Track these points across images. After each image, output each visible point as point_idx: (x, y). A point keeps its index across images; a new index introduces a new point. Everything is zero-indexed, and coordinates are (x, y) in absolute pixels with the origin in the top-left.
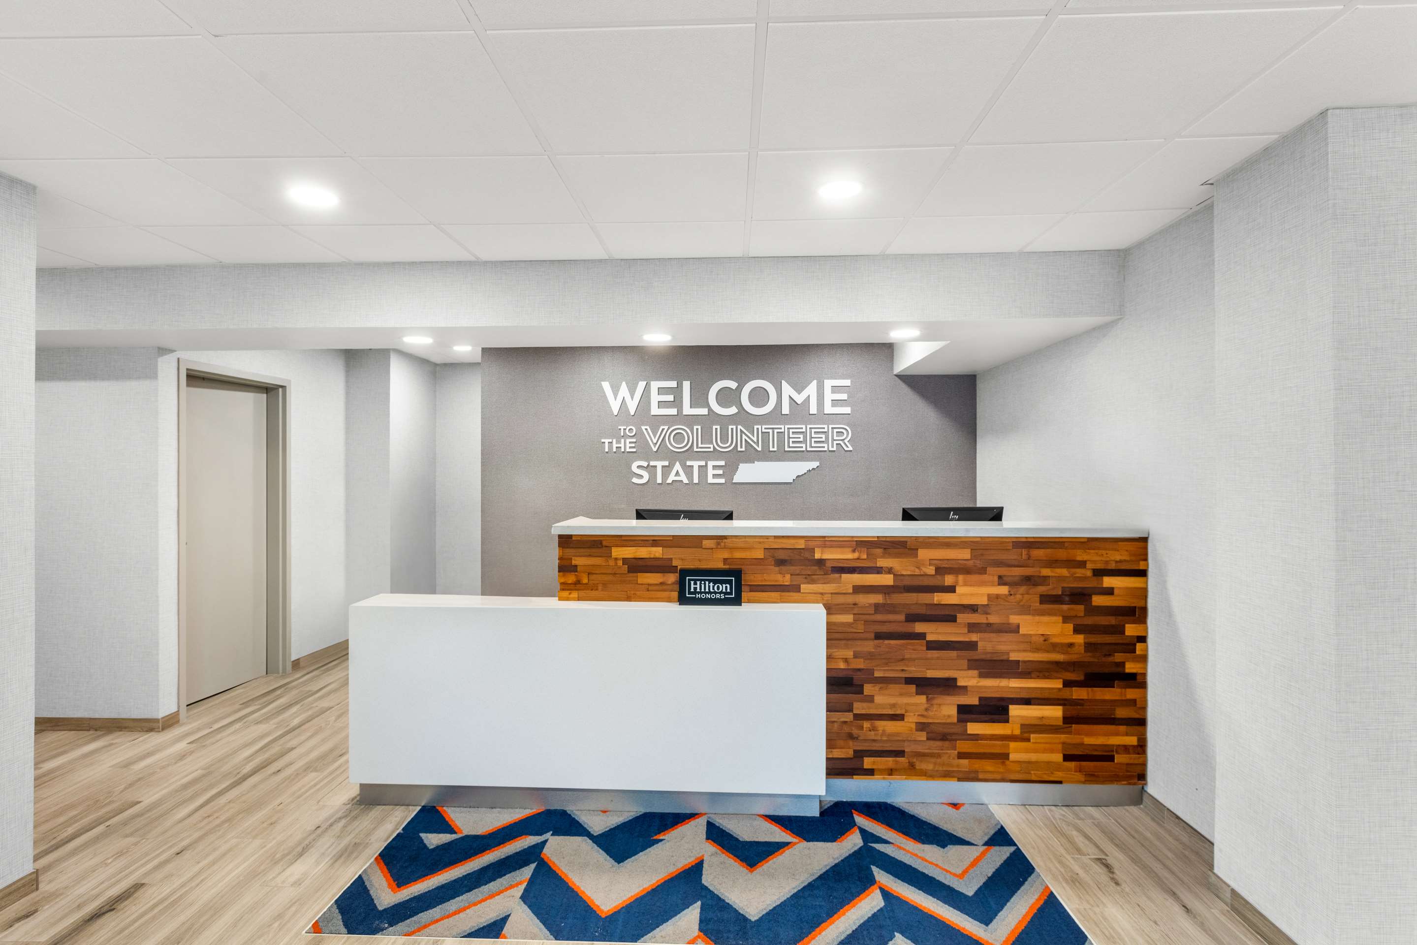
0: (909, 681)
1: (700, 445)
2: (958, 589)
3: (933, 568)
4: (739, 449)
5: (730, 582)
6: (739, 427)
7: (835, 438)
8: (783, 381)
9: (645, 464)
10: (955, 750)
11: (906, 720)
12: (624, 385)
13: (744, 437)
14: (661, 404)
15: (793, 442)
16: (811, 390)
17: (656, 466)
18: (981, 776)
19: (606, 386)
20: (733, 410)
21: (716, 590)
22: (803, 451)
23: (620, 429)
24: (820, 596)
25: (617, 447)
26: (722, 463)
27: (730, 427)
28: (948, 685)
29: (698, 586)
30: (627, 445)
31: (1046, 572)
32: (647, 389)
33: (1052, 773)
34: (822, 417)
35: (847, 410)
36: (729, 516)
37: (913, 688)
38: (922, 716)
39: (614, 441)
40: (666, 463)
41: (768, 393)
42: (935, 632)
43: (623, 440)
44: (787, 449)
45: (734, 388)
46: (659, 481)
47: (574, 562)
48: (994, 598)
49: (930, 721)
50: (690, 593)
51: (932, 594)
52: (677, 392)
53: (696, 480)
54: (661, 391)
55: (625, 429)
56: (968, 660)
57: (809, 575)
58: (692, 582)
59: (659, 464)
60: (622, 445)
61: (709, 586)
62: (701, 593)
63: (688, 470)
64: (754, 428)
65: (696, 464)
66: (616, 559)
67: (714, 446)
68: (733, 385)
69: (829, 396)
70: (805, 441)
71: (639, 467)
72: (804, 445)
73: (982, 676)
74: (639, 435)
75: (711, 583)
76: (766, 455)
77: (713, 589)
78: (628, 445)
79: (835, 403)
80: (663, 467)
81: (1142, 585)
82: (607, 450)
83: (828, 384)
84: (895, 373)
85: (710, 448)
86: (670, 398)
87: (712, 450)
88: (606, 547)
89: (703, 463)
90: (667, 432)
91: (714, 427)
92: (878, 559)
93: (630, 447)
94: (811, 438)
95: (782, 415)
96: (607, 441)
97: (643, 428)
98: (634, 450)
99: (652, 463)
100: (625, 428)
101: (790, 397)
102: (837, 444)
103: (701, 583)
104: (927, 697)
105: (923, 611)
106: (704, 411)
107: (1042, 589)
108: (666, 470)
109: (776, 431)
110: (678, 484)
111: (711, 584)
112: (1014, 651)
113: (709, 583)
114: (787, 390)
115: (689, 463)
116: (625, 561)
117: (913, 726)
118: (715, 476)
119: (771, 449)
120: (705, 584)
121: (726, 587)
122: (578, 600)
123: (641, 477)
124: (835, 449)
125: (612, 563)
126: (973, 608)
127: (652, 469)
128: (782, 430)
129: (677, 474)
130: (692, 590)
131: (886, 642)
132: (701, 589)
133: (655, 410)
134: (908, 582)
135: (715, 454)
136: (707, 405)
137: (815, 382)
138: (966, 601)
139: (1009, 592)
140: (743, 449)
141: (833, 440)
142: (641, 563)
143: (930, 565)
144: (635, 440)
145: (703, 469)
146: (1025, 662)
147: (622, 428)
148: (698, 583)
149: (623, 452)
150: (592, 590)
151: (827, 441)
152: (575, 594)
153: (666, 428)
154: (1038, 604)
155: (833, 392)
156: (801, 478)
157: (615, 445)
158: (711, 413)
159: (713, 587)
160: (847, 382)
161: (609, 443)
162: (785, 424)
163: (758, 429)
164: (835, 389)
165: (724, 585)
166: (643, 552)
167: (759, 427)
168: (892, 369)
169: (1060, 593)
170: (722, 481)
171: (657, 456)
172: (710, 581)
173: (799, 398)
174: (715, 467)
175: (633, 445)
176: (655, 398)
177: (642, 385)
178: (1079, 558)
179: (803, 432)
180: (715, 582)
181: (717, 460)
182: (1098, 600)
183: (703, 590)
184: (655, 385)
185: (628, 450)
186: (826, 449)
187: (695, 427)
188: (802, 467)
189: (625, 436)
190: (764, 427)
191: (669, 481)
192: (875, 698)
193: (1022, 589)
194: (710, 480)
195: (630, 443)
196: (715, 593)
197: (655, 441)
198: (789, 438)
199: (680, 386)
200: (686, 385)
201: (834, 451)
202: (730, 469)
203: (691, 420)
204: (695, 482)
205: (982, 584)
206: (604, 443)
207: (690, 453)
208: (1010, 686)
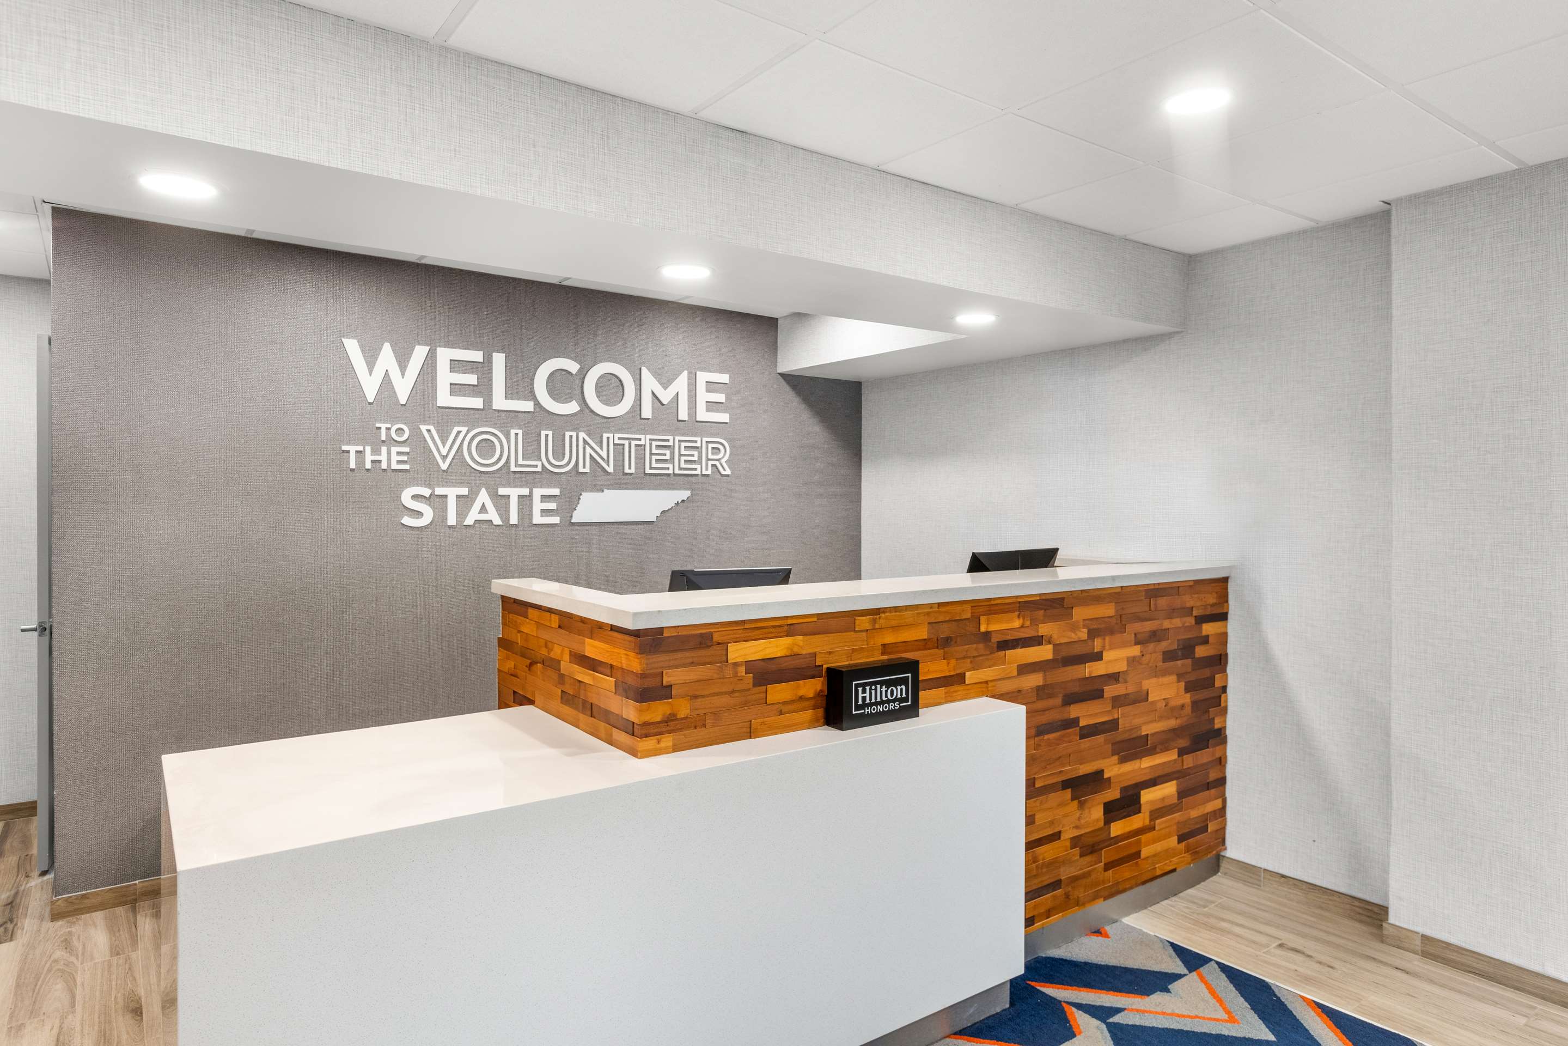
0: (1066, 784)
1: (520, 462)
2: (1106, 656)
3: (1086, 630)
4: (581, 470)
5: (904, 681)
6: (582, 435)
7: (710, 456)
8: (644, 369)
9: (426, 492)
10: (1101, 862)
11: (1062, 838)
12: (387, 347)
13: (588, 450)
14: (456, 389)
15: (657, 461)
16: (681, 384)
17: (446, 496)
18: (1121, 888)
19: (352, 347)
20: (572, 407)
21: (890, 698)
22: (669, 475)
23: (379, 428)
24: (984, 685)
25: (373, 461)
26: (556, 491)
27: (568, 434)
28: (1096, 780)
29: (867, 695)
30: (392, 458)
31: (1166, 624)
32: (430, 363)
33: (1171, 861)
34: (695, 426)
35: (724, 417)
36: (782, 577)
37: (1068, 794)
38: (1077, 827)
39: (368, 449)
40: (464, 491)
41: (622, 384)
42: (1088, 714)
43: (384, 449)
44: (648, 471)
45: (574, 373)
46: (452, 520)
47: (666, 681)
48: (1132, 661)
49: (1082, 832)
50: (858, 707)
51: (1083, 665)
52: (484, 369)
53: (514, 520)
54: (456, 365)
55: (388, 429)
56: (1113, 744)
57: (974, 657)
58: (860, 689)
59: (452, 493)
60: (383, 457)
61: (881, 692)
62: (871, 704)
63: (502, 503)
64: (602, 436)
65: (514, 493)
66: (736, 664)
67: (543, 464)
68: (573, 367)
69: (703, 396)
70: (672, 460)
71: (416, 497)
72: (671, 466)
73: (1123, 760)
74: (417, 440)
75: (884, 687)
76: (621, 481)
77: (886, 696)
78: (395, 458)
79: (711, 406)
80: (458, 497)
81: (1223, 630)
82: (353, 465)
83: (703, 377)
84: (779, 371)
85: (536, 466)
86: (472, 379)
87: (539, 469)
88: (719, 644)
89: (525, 491)
90: (465, 436)
91: (543, 433)
92: (1040, 625)
93: (399, 462)
94: (680, 455)
95: (641, 418)
96: (353, 449)
97: (424, 428)
98: (407, 467)
99: (439, 491)
100: (389, 426)
101: (653, 393)
102: (713, 465)
103: (871, 689)
104: (1080, 802)
105: (1076, 689)
106: (528, 406)
107: (1164, 645)
108: (464, 503)
109: (633, 443)
110: (484, 526)
111: (884, 689)
112: (1145, 723)
113: (881, 688)
114: (650, 382)
115: (502, 491)
116: (750, 665)
117: (1068, 844)
118: (544, 512)
119: (627, 471)
120: (876, 689)
121: (901, 689)
122: (673, 752)
123: (419, 514)
124: (709, 472)
125: (729, 672)
126: (1114, 678)
127: (438, 502)
128: (642, 442)
129: (483, 509)
130: (860, 702)
131: (1046, 737)
132: (871, 699)
133: (444, 398)
134: (1065, 652)
135: (547, 477)
136: (533, 397)
137: (685, 373)
138: (1112, 670)
139: (1141, 652)
140: (587, 470)
141: (708, 459)
142: (773, 667)
143: (1084, 626)
144: (407, 449)
145: (525, 501)
146: (1153, 735)
147: (384, 426)
148: (868, 688)
149: (384, 470)
150: (695, 727)
151: (699, 462)
152: (667, 741)
153: (464, 430)
154: (1162, 664)
155: (708, 390)
156: (666, 514)
157: (369, 457)
158: (538, 410)
159: (886, 691)
160: (724, 378)
161: (357, 452)
162: (646, 433)
163: (608, 438)
164: (711, 387)
165: (899, 688)
166: (775, 648)
167: (611, 435)
168: (775, 365)
169: (1176, 648)
170: (556, 520)
171: (448, 478)
172: (882, 683)
173: (666, 397)
174: (544, 498)
175: (405, 458)
176: (445, 377)
177: (420, 352)
178: (1188, 605)
179: (670, 446)
180: (888, 684)
181: (547, 486)
182: (1201, 651)
183: (873, 700)
184: (445, 355)
185: (395, 466)
186: (698, 472)
187: (513, 432)
188: (666, 499)
189: (390, 442)
190: (617, 436)
191: (469, 521)
192: (1037, 817)
193: (1151, 646)
194: (537, 519)
195: (399, 453)
196: (888, 701)
197: (444, 452)
198: (651, 454)
199: (488, 360)
200: (499, 360)
201: (708, 475)
202: (568, 501)
203: (507, 419)
204: (511, 523)
205: (1124, 645)
206: (348, 452)
207: (506, 475)
208: (1142, 767)
